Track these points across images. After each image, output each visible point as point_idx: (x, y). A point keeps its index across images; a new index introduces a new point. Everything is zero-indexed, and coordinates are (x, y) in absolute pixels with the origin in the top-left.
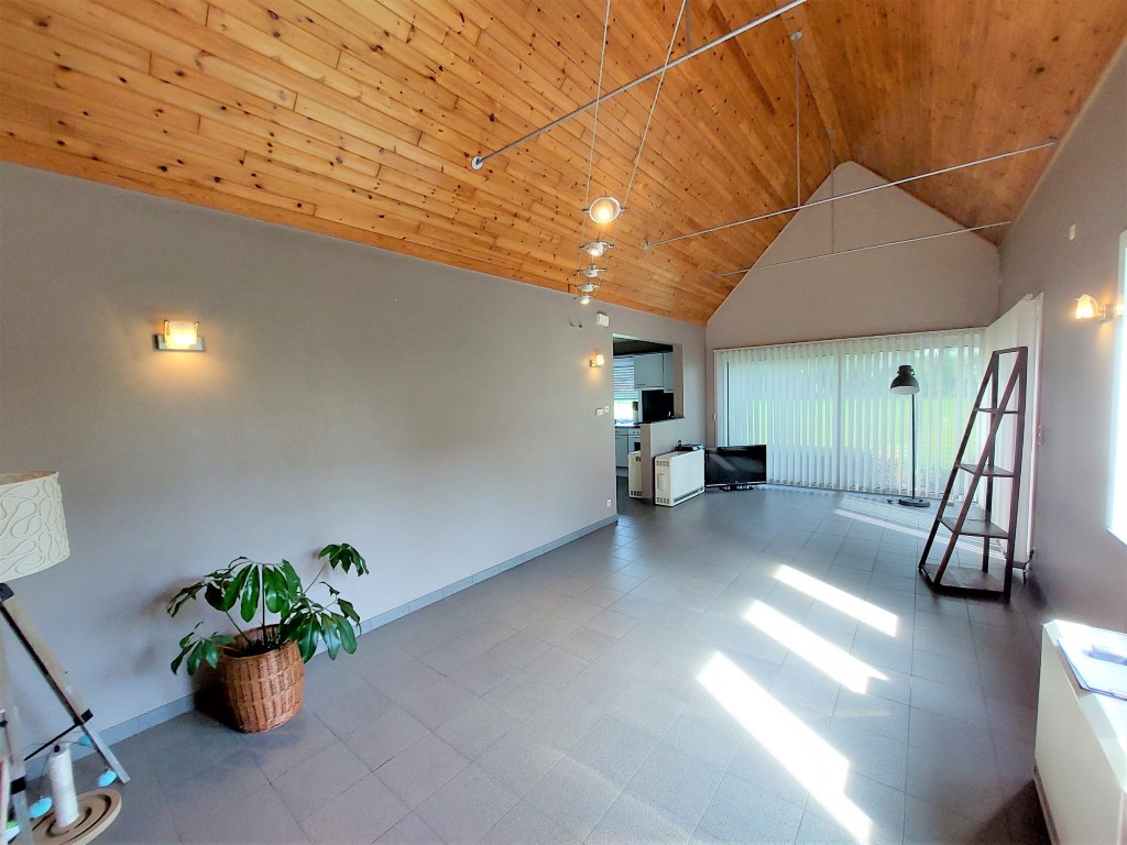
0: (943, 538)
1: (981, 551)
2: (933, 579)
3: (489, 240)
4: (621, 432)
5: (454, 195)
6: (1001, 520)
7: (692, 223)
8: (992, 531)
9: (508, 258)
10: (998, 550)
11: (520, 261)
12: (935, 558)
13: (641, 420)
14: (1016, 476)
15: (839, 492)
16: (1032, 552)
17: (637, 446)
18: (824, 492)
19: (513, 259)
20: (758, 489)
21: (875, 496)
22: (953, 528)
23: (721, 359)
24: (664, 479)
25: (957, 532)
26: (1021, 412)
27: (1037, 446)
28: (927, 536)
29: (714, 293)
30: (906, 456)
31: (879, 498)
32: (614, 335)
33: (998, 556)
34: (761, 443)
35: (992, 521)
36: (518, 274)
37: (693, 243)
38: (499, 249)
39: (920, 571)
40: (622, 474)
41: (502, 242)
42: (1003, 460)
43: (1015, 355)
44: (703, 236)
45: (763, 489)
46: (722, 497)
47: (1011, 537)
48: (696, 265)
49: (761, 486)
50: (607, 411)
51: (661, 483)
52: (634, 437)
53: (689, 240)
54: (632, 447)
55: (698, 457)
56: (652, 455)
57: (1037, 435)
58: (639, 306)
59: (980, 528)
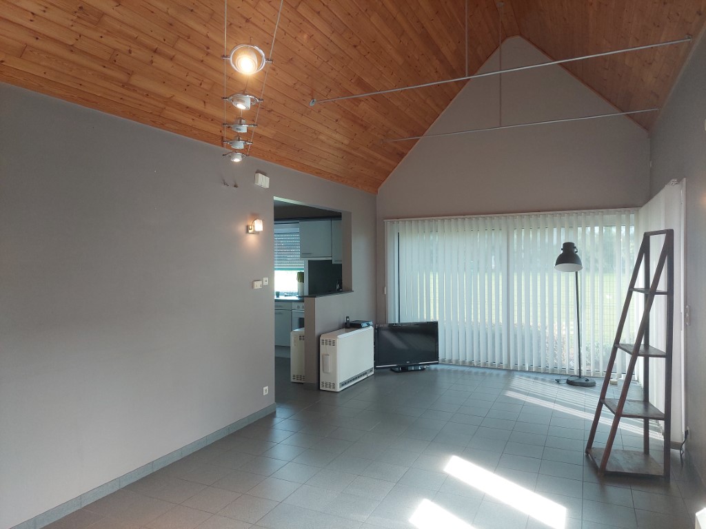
0: (606, 420)
1: (641, 431)
2: (599, 464)
3: (122, 76)
4: (282, 306)
5: (75, 18)
6: (657, 399)
7: (360, 83)
8: (651, 412)
9: (146, 99)
10: (657, 430)
11: (162, 105)
12: (600, 442)
13: (306, 293)
14: (668, 356)
15: (510, 372)
16: (686, 432)
17: (301, 323)
18: (495, 372)
19: (152, 102)
20: (430, 370)
21: (544, 375)
22: (615, 409)
23: (391, 228)
24: (330, 358)
25: (619, 415)
26: (670, 293)
27: (685, 325)
28: (592, 417)
29: (383, 158)
30: (571, 333)
31: (548, 378)
32: (276, 198)
33: (657, 436)
34: (432, 319)
35: (650, 400)
36: (159, 120)
37: (362, 103)
38: (134, 89)
39: (587, 456)
40: (283, 354)
41: (136, 81)
42: (657, 340)
43: (663, 237)
44: (373, 98)
45: (436, 370)
46: (393, 379)
47: (667, 417)
48: (366, 128)
49: (433, 367)
50: (266, 283)
51: (327, 363)
52: (298, 312)
53: (359, 101)
54: (296, 322)
55: (366, 335)
56: (317, 331)
57: (685, 316)
58: (304, 168)
59: (639, 409)
